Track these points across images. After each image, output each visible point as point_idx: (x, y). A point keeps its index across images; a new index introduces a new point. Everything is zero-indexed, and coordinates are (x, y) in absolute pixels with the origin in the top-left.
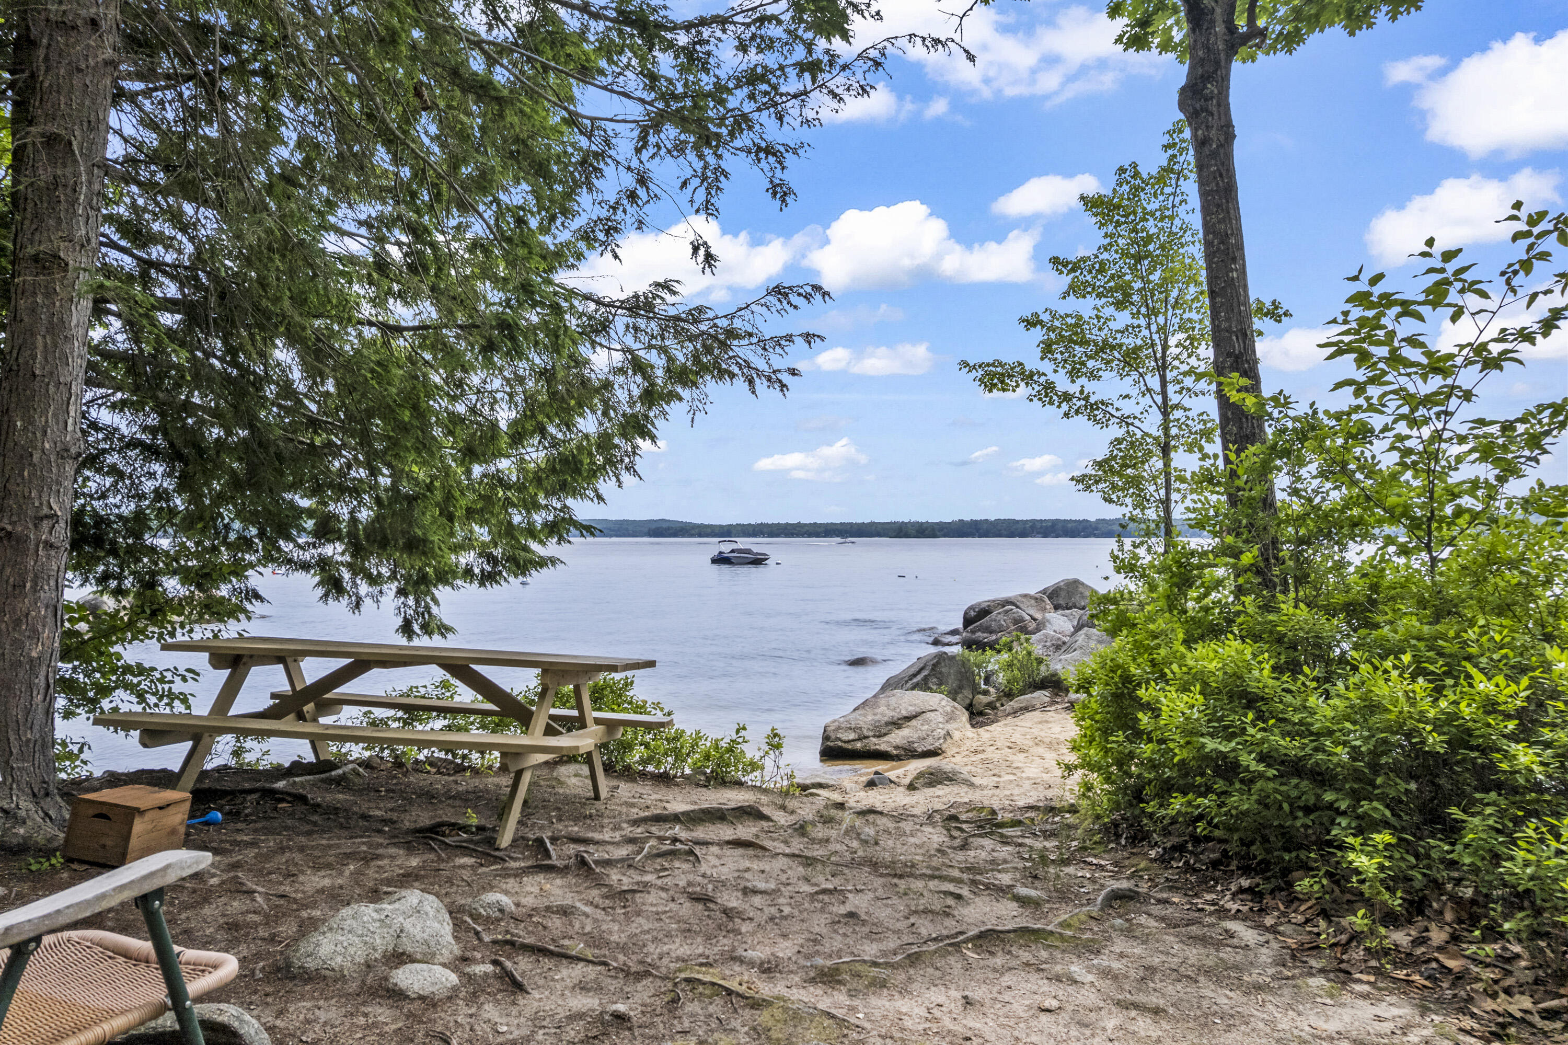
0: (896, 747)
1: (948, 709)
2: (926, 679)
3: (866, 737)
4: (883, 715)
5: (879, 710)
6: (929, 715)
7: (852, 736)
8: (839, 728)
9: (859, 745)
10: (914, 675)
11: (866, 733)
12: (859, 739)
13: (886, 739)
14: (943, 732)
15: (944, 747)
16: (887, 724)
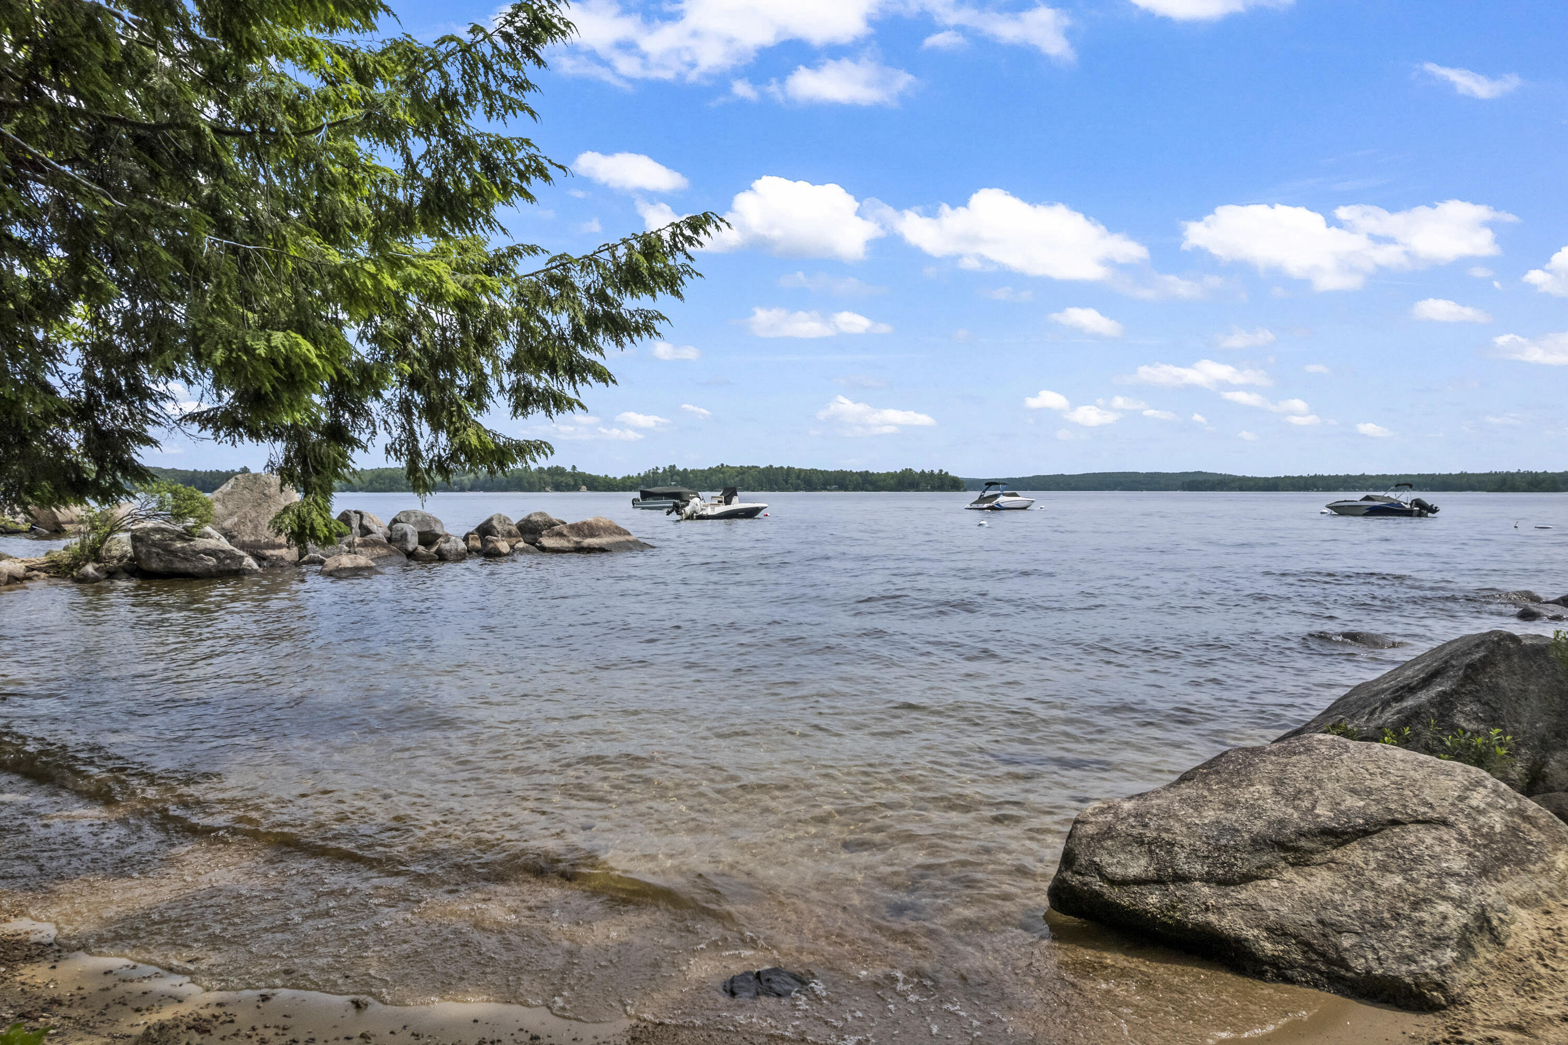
0: (1278, 932)
1: (1497, 821)
2: (1445, 703)
3: (1182, 879)
4: (1255, 811)
5: (1245, 795)
6: (1413, 835)
7: (1138, 866)
8: (1107, 833)
9: (1153, 899)
10: (1411, 690)
11: (1182, 863)
12: (1159, 881)
13: (1245, 894)
14: (1457, 919)
15: (1460, 979)
16: (1259, 844)
